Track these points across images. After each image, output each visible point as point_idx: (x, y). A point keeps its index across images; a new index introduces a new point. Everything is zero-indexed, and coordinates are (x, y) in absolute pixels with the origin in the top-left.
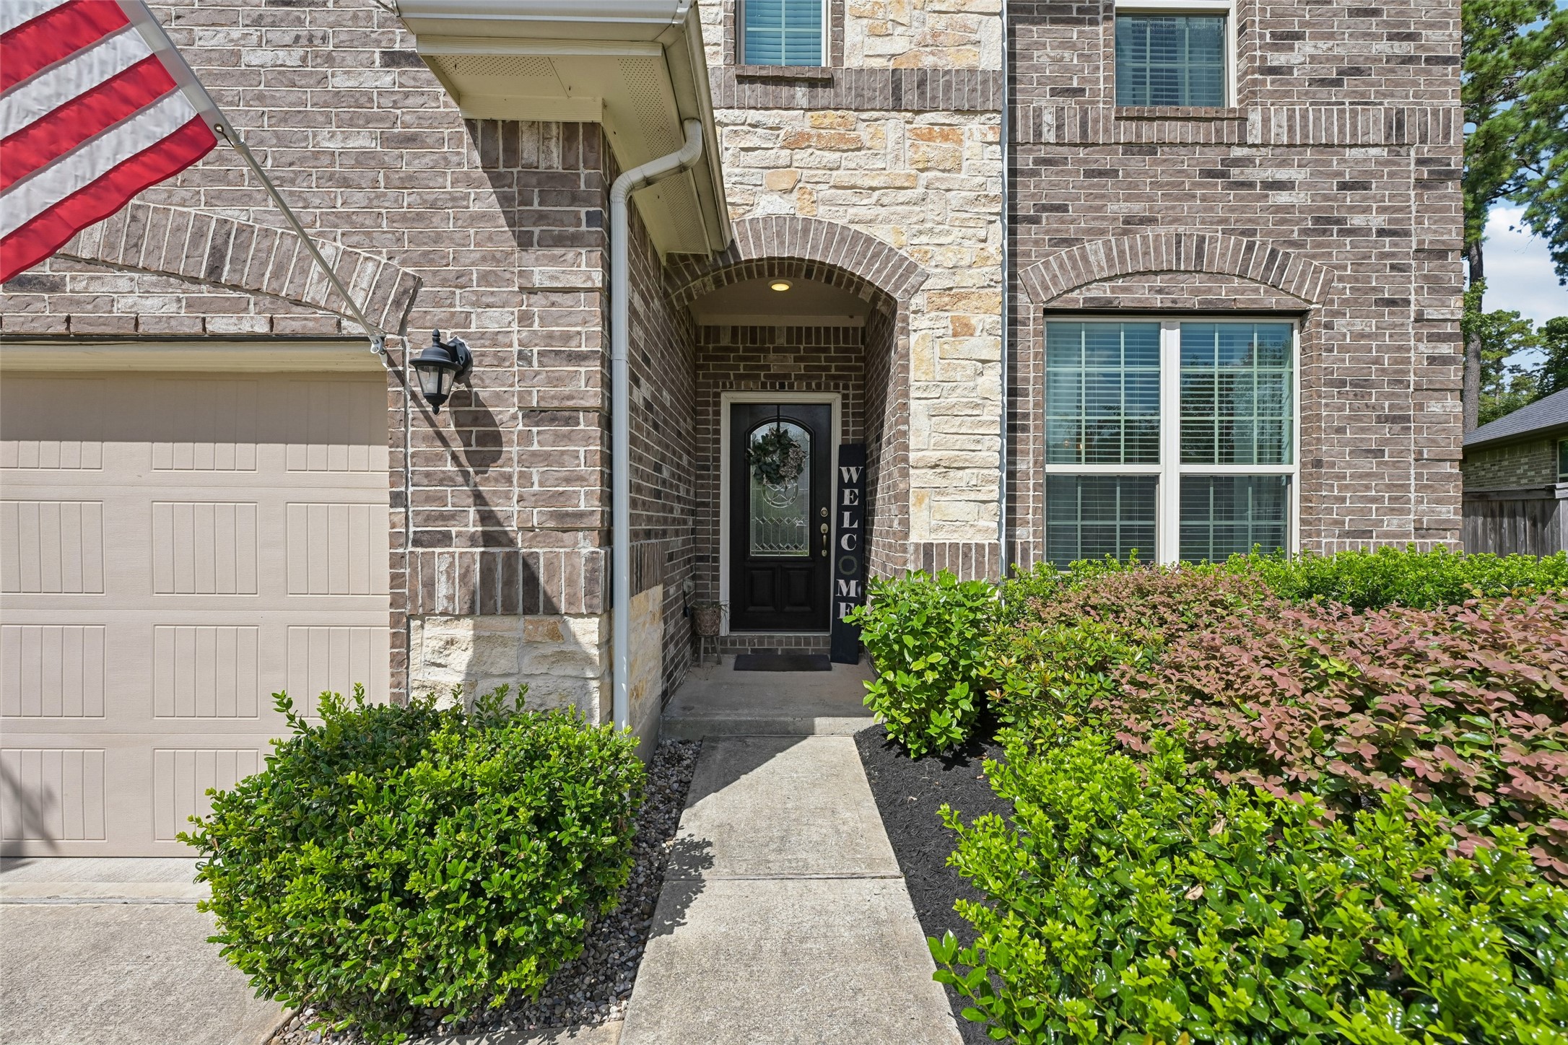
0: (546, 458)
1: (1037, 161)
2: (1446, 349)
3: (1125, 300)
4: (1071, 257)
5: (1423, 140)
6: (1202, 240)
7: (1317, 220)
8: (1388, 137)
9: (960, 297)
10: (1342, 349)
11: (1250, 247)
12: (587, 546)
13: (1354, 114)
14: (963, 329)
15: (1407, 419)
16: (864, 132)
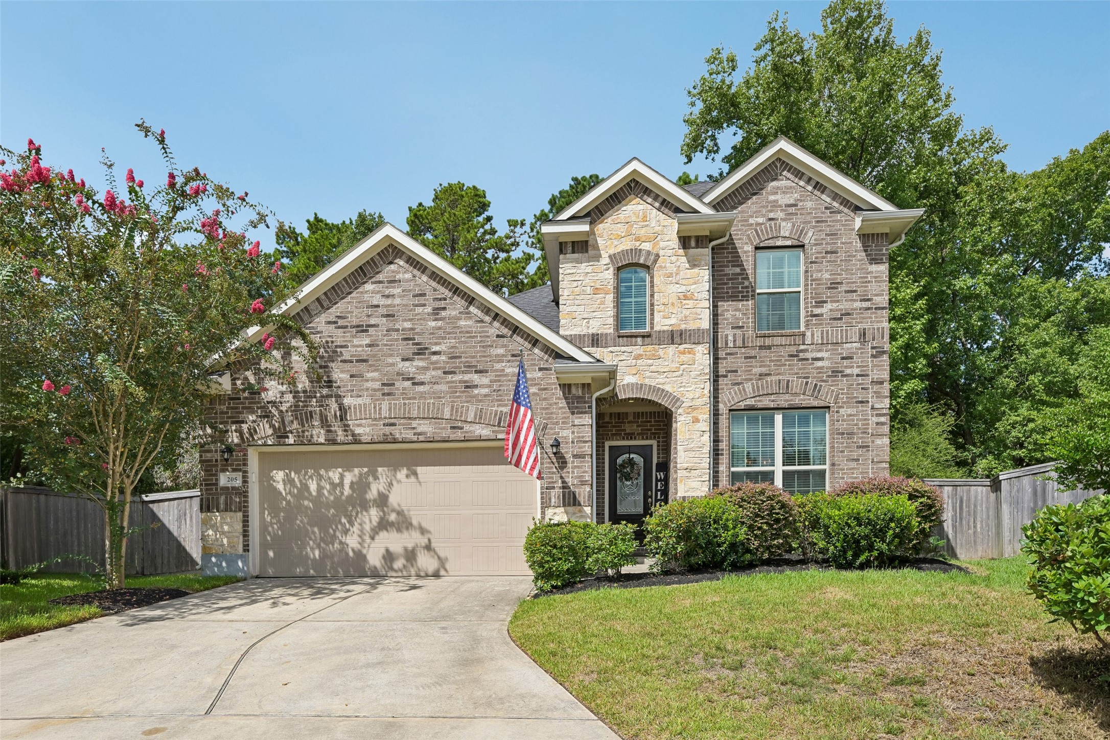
0: (578, 467)
1: (727, 354)
2: (883, 419)
3: (760, 405)
4: (739, 390)
5: (874, 339)
6: (788, 381)
7: (833, 372)
8: (860, 339)
9: (695, 409)
10: (843, 420)
11: (807, 383)
12: (588, 489)
13: (847, 330)
14: (696, 420)
15: (868, 446)
16: (661, 353)
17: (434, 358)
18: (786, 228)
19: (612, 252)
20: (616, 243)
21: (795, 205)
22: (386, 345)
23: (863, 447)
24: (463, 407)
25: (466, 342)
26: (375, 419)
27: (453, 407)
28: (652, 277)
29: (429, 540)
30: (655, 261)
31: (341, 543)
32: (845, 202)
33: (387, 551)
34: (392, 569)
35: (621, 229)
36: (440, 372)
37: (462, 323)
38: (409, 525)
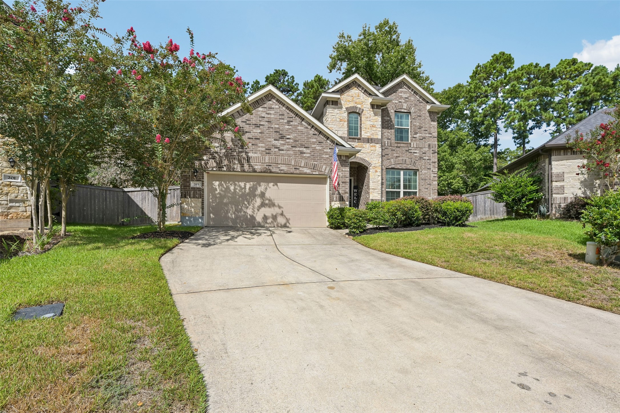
1: (385, 148)
2: (435, 175)
3: (396, 167)
4: (389, 161)
5: (433, 147)
6: (405, 160)
7: (420, 158)
8: (428, 147)
9: (376, 167)
10: (423, 175)
11: (412, 161)
12: (347, 195)
13: (424, 144)
14: (376, 171)
15: (431, 184)
16: (364, 146)
17: (288, 140)
18: (405, 106)
19: (347, 106)
20: (348, 103)
21: (408, 98)
22: (268, 133)
23: (429, 184)
24: (299, 161)
25: (301, 136)
26: (263, 163)
27: (295, 160)
28: (361, 118)
29: (282, 211)
30: (362, 112)
31: (244, 212)
32: (424, 99)
33: (265, 215)
34: (266, 223)
35: (350, 99)
36: (290, 146)
37: (299, 128)
38: (274, 205)
